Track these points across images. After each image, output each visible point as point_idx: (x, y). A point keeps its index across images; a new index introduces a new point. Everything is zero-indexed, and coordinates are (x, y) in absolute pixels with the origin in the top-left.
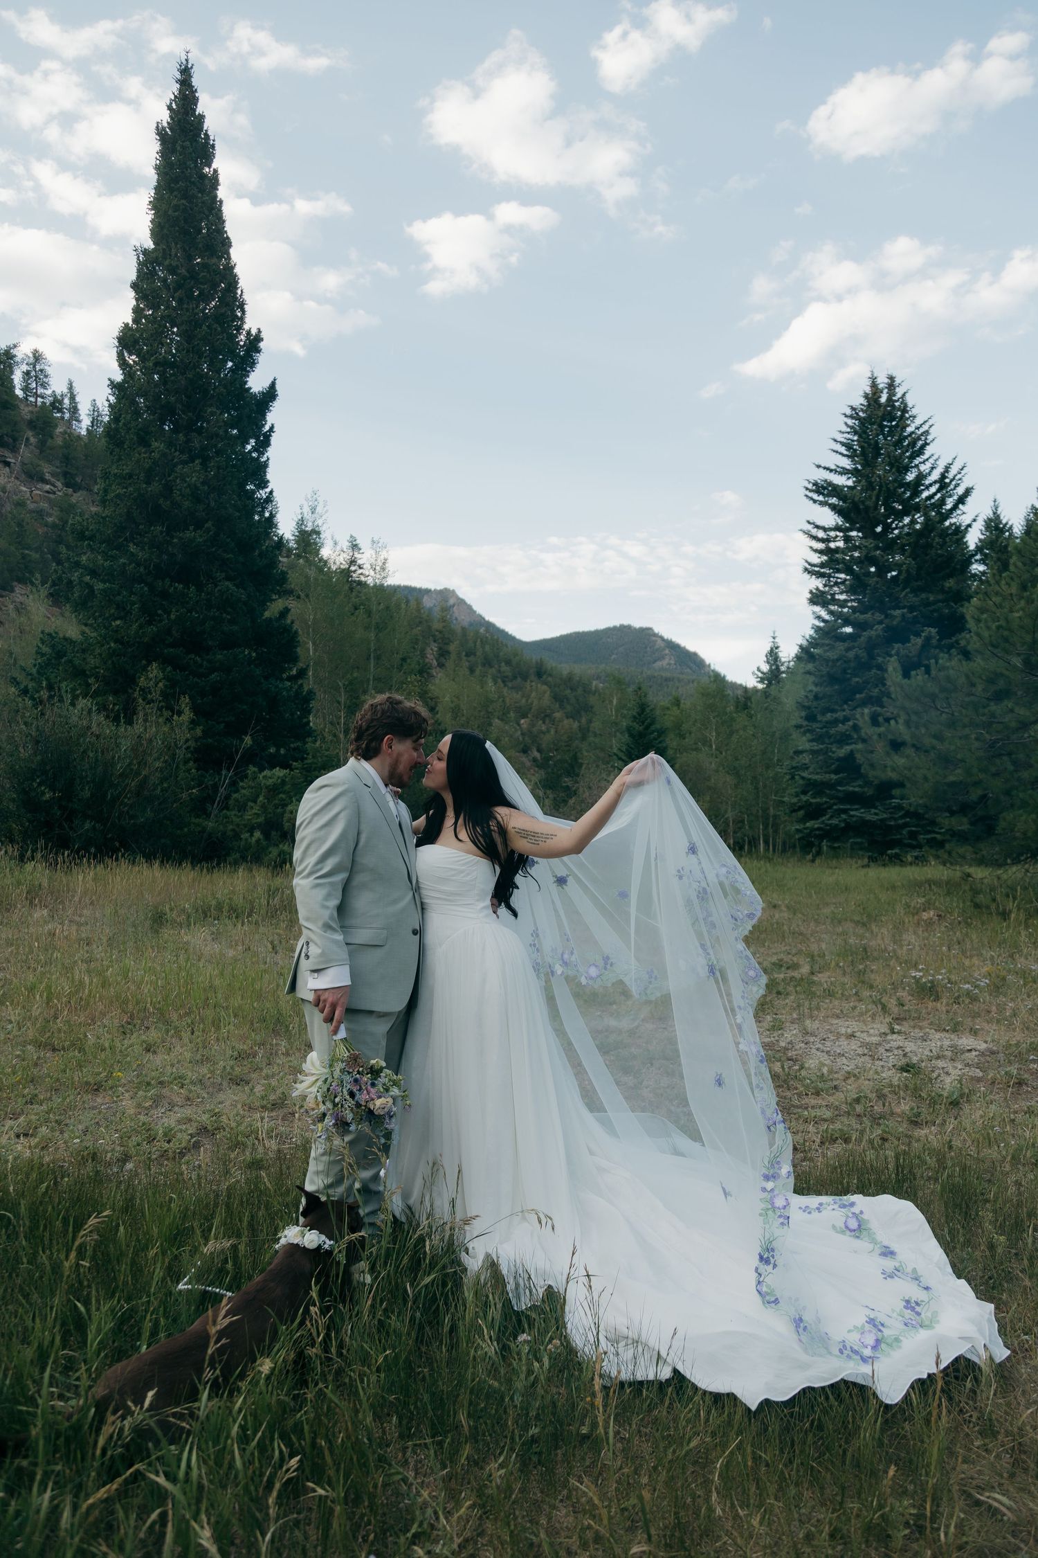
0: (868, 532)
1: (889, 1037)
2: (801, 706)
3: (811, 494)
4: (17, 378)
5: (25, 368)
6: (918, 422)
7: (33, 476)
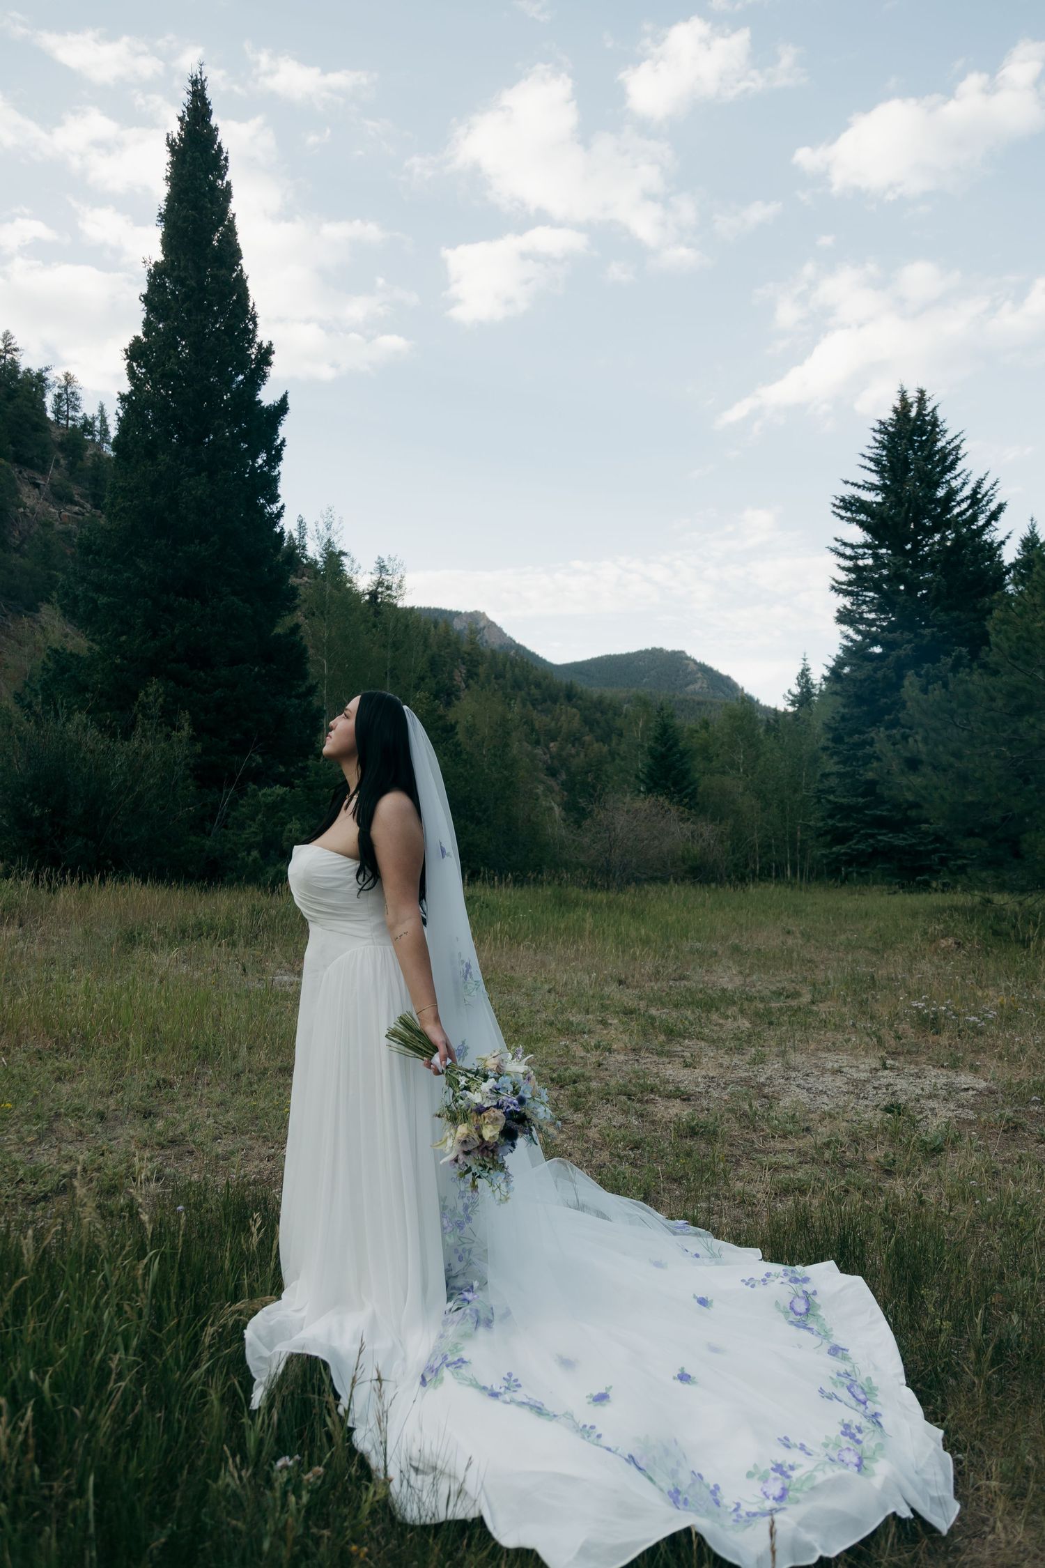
0: (898, 549)
1: (880, 1074)
2: (827, 727)
3: (838, 511)
4: (49, 401)
5: (56, 391)
6: (949, 436)
7: (61, 497)
